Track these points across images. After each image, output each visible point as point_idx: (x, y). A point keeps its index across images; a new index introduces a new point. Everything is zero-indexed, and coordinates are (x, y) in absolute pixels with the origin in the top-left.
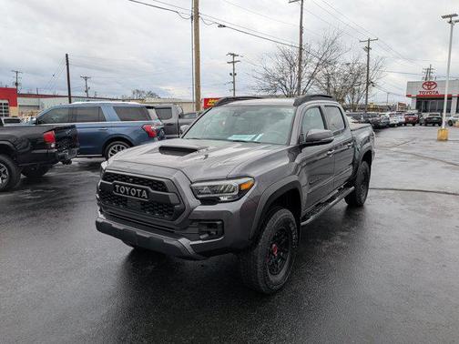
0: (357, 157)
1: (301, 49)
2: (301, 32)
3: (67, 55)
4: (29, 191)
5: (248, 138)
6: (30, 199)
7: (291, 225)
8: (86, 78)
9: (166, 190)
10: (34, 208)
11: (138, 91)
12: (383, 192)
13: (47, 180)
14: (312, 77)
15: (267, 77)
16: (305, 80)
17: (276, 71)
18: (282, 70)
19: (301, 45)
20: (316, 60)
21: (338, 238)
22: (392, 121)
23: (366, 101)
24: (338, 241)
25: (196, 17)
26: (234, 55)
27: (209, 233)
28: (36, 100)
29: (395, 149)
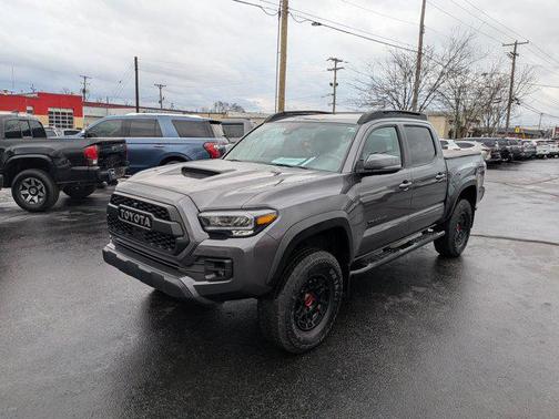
0: (450, 194)
1: (420, 53)
2: (422, 33)
3: (136, 59)
4: (67, 213)
5: (294, 162)
6: (64, 222)
7: (332, 272)
8: (160, 87)
9: (168, 219)
10: (66, 232)
11: (221, 103)
12: (493, 240)
13: (92, 202)
14: (433, 89)
15: (374, 88)
16: (424, 93)
17: (386, 81)
18: (393, 80)
19: (420, 49)
20: (440, 68)
21: (411, 294)
22: (540, 150)
23: (507, 124)
24: (408, 298)
25: (284, 12)
26: (336, 60)
27: (216, 273)
28: (103, 110)
29: (532, 187)
